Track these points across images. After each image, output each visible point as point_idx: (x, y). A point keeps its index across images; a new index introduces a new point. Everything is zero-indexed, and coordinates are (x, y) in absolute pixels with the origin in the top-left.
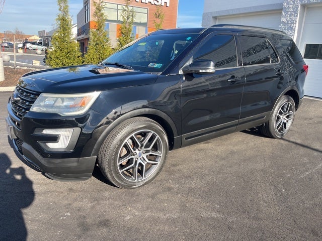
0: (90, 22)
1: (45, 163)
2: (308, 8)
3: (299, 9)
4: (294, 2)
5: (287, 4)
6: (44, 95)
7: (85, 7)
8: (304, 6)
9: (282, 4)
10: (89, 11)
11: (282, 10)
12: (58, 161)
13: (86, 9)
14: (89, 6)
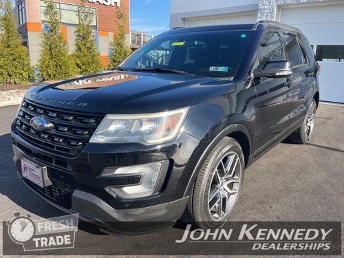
0: (26, 24)
1: (121, 216)
2: (282, 9)
3: (275, 9)
4: (269, 3)
5: (263, 5)
6: (109, 117)
7: (18, 6)
8: (279, 7)
9: (257, 5)
10: (25, 11)
11: (257, 11)
12: (140, 211)
13: (20, 8)
14: (25, 5)
